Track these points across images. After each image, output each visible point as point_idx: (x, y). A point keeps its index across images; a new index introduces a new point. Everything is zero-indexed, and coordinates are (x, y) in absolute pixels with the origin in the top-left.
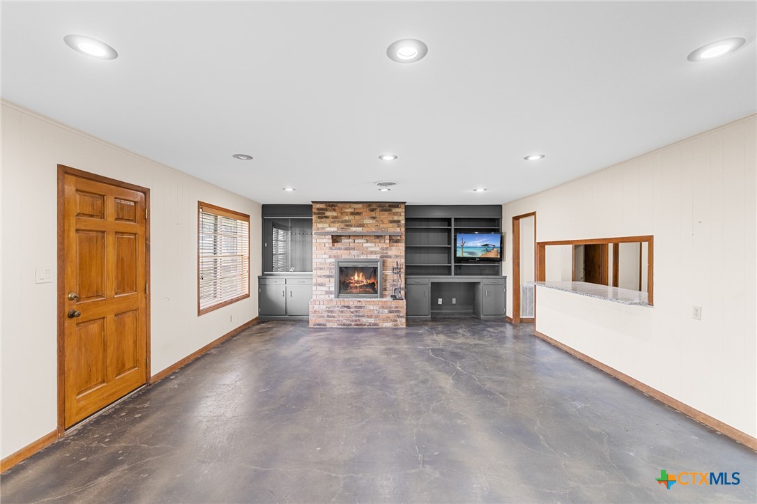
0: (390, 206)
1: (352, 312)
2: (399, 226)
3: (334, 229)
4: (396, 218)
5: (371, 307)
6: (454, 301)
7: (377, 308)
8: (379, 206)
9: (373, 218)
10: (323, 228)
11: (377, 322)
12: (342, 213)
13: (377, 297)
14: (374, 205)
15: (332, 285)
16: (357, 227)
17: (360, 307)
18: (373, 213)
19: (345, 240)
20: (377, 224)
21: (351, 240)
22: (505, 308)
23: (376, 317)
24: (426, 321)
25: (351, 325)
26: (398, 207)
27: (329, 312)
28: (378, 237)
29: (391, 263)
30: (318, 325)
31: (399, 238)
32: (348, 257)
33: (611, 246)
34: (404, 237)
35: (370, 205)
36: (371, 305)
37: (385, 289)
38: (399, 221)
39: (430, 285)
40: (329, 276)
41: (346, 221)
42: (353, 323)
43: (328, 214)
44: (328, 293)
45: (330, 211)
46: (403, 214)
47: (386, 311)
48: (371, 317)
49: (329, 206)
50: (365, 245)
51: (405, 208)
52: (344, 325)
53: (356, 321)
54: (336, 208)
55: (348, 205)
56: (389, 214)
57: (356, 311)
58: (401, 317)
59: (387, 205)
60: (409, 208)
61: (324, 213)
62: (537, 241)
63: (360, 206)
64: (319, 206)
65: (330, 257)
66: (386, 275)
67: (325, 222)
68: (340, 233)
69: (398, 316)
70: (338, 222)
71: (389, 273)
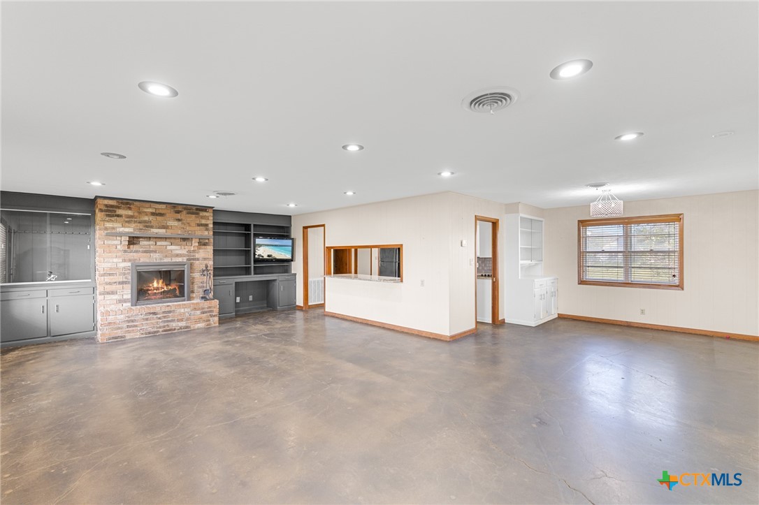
0: (197, 209)
1: (160, 318)
2: (207, 230)
3: (129, 229)
4: (203, 222)
5: (182, 310)
6: (251, 298)
7: (189, 310)
8: (185, 209)
9: (179, 220)
10: (113, 228)
11: (188, 325)
12: (140, 213)
13: (184, 300)
14: (180, 206)
15: (127, 292)
16: (159, 228)
17: (170, 312)
18: (179, 215)
19: (143, 243)
20: (183, 226)
21: (151, 242)
22: (295, 298)
23: (188, 319)
24: (232, 318)
25: (158, 332)
26: (206, 211)
27: (128, 321)
28: (184, 239)
29: (199, 265)
30: (113, 338)
31: (207, 241)
32: (148, 261)
33: (353, 250)
34: (212, 240)
35: (175, 207)
36: (181, 308)
37: (193, 292)
38: (207, 225)
39: (234, 285)
40: (122, 283)
41: (145, 222)
42: (161, 330)
43: (119, 212)
44: (121, 301)
45: (124, 209)
46: (212, 218)
47: (198, 312)
48: (182, 320)
49: (122, 203)
50: (169, 248)
51: (213, 213)
52: (149, 333)
53: (164, 327)
54: (131, 206)
55: (148, 205)
56: (197, 217)
57: (165, 317)
58: (214, 316)
59: (194, 208)
60: (216, 212)
61: (115, 211)
62: (326, 246)
63: (164, 206)
64: (106, 202)
65: (124, 261)
66: (194, 278)
67: (117, 221)
68: (137, 234)
69: (211, 316)
70: (135, 222)
71: (197, 275)
